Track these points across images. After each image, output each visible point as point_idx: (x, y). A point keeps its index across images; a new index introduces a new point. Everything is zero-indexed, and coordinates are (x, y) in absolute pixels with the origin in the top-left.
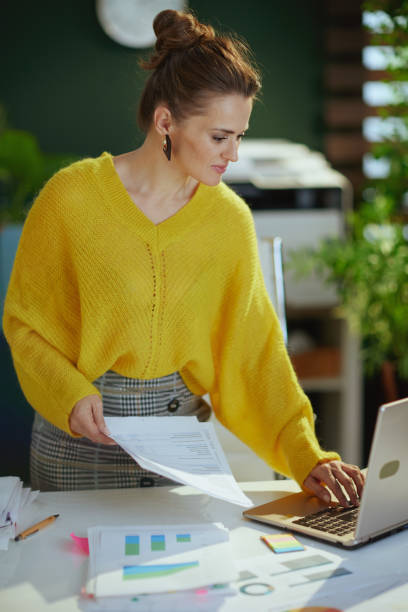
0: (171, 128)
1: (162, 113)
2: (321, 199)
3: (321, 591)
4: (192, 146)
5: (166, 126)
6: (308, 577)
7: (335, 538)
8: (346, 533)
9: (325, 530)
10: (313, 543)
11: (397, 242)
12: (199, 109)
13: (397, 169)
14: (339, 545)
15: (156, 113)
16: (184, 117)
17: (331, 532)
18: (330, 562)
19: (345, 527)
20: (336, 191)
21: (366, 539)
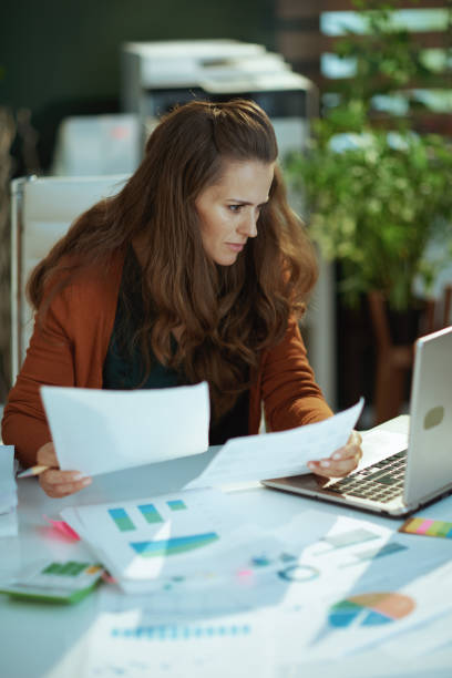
3: (364, 576)
6: (358, 555)
7: (378, 505)
8: (389, 499)
9: (364, 497)
10: (351, 513)
11: (382, 151)
13: (366, 68)
14: (384, 514)
17: (373, 499)
18: (377, 537)
19: (387, 493)
20: (299, 93)
21: (415, 507)
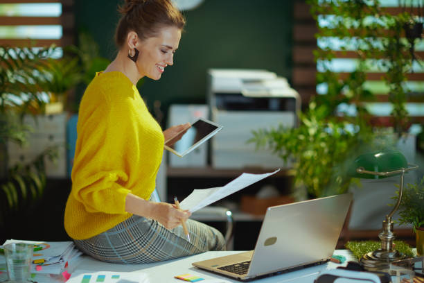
0: (137, 44)
1: (132, 35)
2: (283, 104)
4: (149, 55)
5: (134, 43)
7: (237, 276)
9: (233, 272)
12: (154, 34)
15: (129, 35)
16: (145, 38)
17: (236, 273)
20: (292, 99)
21: (253, 277)
